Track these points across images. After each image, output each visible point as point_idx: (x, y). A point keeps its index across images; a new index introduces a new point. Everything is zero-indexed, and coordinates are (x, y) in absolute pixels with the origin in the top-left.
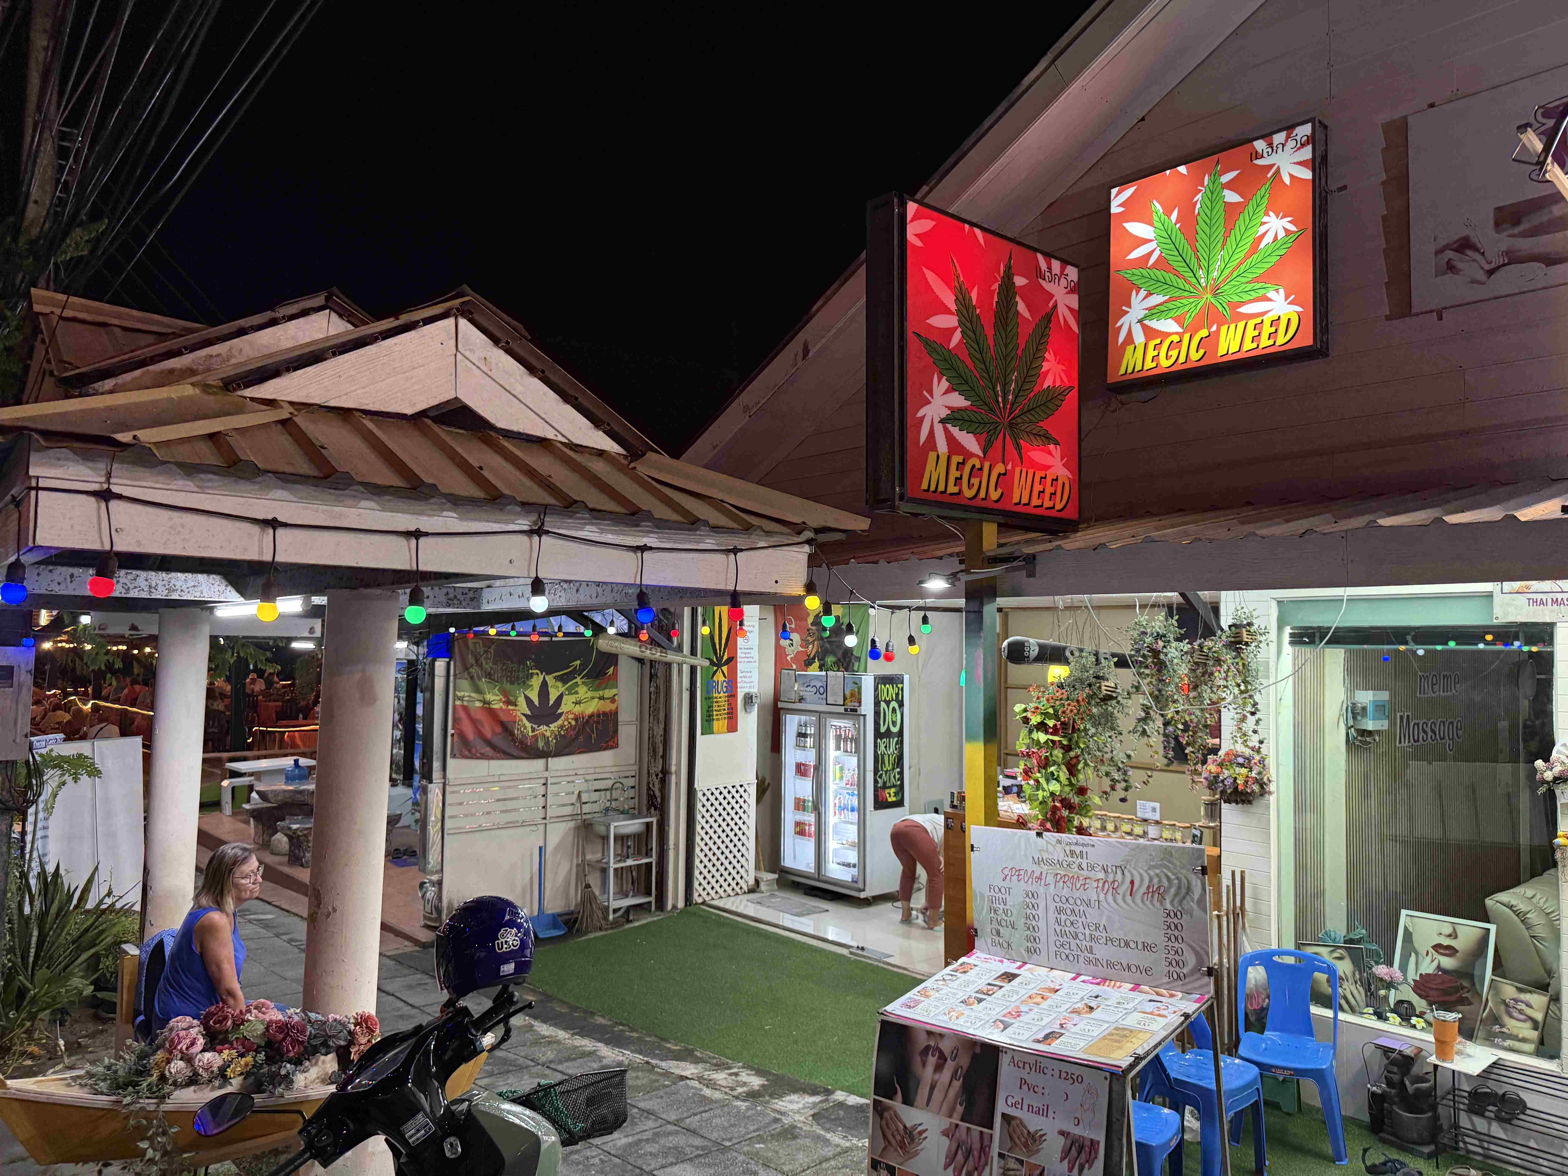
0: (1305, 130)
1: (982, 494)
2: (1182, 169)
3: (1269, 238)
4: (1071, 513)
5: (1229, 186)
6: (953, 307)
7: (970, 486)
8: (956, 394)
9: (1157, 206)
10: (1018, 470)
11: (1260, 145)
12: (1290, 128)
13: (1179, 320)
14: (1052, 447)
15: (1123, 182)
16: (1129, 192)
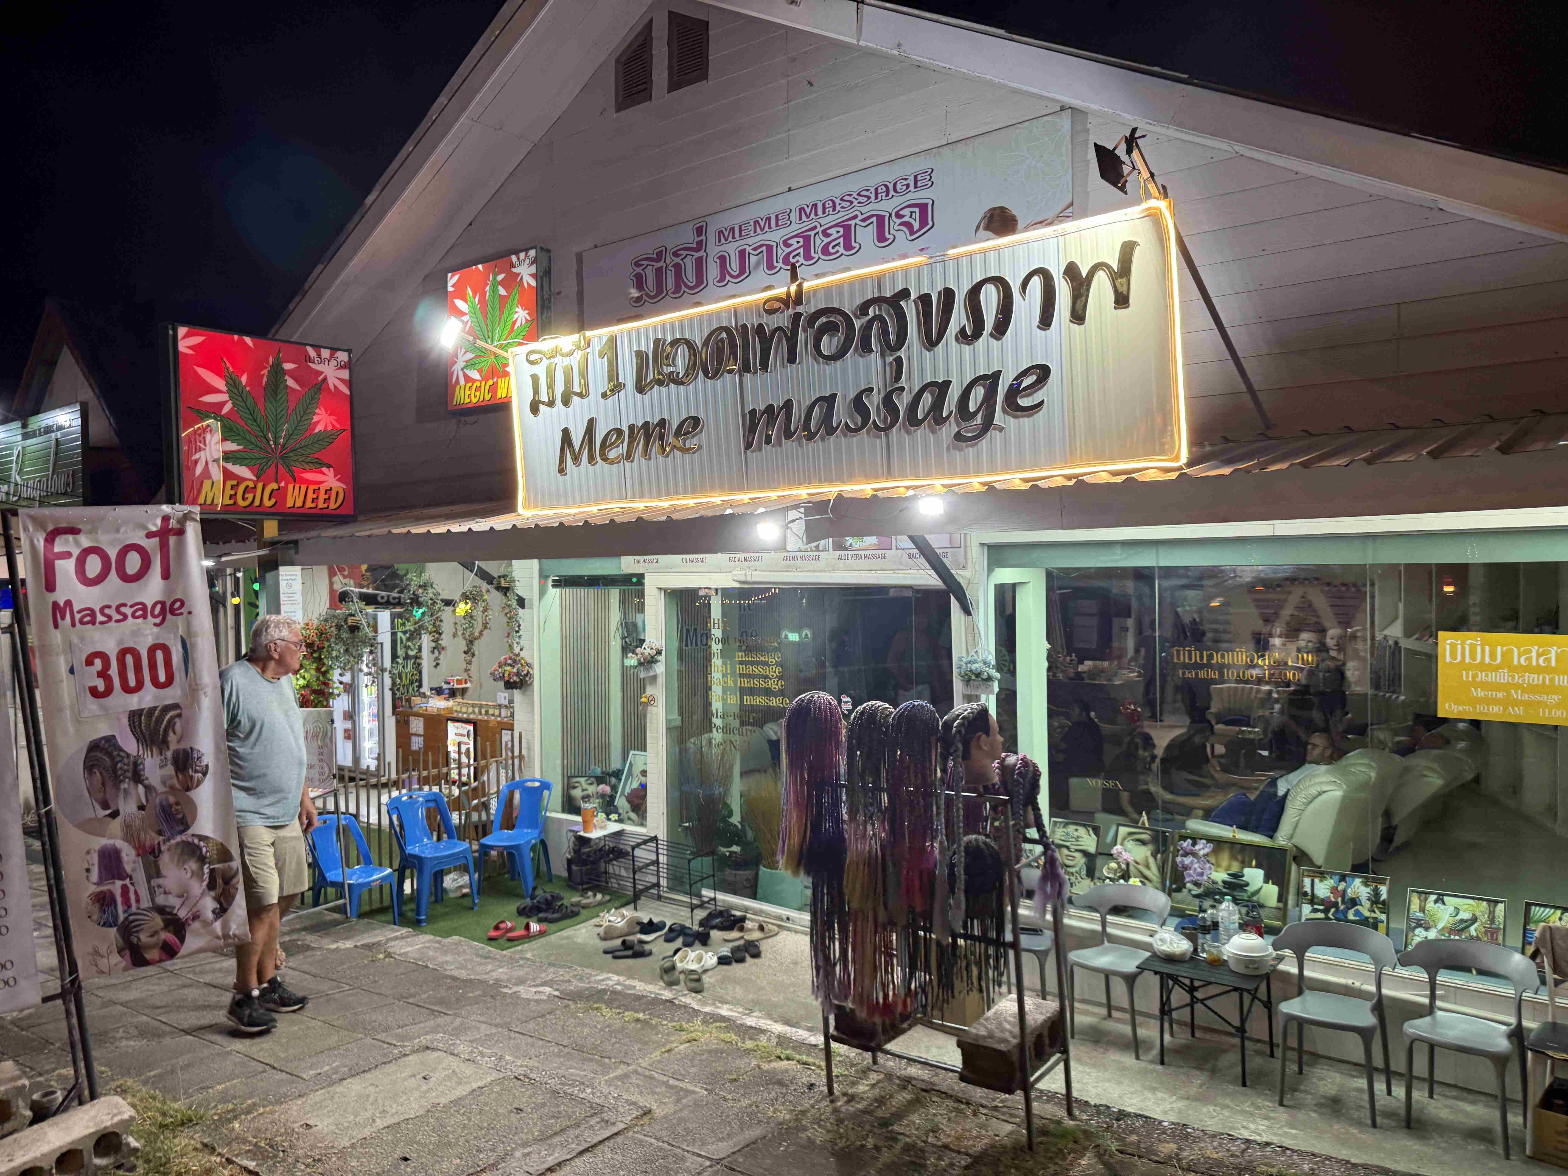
0: (532, 253)
1: (257, 503)
2: (480, 266)
3: (518, 324)
4: (348, 510)
5: (501, 283)
6: (224, 388)
7: (244, 499)
8: (229, 443)
9: (469, 291)
10: (291, 487)
11: (514, 258)
12: (527, 250)
13: (480, 371)
14: (325, 469)
15: (454, 270)
16: (456, 277)
